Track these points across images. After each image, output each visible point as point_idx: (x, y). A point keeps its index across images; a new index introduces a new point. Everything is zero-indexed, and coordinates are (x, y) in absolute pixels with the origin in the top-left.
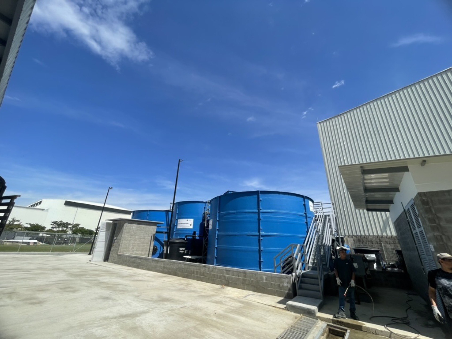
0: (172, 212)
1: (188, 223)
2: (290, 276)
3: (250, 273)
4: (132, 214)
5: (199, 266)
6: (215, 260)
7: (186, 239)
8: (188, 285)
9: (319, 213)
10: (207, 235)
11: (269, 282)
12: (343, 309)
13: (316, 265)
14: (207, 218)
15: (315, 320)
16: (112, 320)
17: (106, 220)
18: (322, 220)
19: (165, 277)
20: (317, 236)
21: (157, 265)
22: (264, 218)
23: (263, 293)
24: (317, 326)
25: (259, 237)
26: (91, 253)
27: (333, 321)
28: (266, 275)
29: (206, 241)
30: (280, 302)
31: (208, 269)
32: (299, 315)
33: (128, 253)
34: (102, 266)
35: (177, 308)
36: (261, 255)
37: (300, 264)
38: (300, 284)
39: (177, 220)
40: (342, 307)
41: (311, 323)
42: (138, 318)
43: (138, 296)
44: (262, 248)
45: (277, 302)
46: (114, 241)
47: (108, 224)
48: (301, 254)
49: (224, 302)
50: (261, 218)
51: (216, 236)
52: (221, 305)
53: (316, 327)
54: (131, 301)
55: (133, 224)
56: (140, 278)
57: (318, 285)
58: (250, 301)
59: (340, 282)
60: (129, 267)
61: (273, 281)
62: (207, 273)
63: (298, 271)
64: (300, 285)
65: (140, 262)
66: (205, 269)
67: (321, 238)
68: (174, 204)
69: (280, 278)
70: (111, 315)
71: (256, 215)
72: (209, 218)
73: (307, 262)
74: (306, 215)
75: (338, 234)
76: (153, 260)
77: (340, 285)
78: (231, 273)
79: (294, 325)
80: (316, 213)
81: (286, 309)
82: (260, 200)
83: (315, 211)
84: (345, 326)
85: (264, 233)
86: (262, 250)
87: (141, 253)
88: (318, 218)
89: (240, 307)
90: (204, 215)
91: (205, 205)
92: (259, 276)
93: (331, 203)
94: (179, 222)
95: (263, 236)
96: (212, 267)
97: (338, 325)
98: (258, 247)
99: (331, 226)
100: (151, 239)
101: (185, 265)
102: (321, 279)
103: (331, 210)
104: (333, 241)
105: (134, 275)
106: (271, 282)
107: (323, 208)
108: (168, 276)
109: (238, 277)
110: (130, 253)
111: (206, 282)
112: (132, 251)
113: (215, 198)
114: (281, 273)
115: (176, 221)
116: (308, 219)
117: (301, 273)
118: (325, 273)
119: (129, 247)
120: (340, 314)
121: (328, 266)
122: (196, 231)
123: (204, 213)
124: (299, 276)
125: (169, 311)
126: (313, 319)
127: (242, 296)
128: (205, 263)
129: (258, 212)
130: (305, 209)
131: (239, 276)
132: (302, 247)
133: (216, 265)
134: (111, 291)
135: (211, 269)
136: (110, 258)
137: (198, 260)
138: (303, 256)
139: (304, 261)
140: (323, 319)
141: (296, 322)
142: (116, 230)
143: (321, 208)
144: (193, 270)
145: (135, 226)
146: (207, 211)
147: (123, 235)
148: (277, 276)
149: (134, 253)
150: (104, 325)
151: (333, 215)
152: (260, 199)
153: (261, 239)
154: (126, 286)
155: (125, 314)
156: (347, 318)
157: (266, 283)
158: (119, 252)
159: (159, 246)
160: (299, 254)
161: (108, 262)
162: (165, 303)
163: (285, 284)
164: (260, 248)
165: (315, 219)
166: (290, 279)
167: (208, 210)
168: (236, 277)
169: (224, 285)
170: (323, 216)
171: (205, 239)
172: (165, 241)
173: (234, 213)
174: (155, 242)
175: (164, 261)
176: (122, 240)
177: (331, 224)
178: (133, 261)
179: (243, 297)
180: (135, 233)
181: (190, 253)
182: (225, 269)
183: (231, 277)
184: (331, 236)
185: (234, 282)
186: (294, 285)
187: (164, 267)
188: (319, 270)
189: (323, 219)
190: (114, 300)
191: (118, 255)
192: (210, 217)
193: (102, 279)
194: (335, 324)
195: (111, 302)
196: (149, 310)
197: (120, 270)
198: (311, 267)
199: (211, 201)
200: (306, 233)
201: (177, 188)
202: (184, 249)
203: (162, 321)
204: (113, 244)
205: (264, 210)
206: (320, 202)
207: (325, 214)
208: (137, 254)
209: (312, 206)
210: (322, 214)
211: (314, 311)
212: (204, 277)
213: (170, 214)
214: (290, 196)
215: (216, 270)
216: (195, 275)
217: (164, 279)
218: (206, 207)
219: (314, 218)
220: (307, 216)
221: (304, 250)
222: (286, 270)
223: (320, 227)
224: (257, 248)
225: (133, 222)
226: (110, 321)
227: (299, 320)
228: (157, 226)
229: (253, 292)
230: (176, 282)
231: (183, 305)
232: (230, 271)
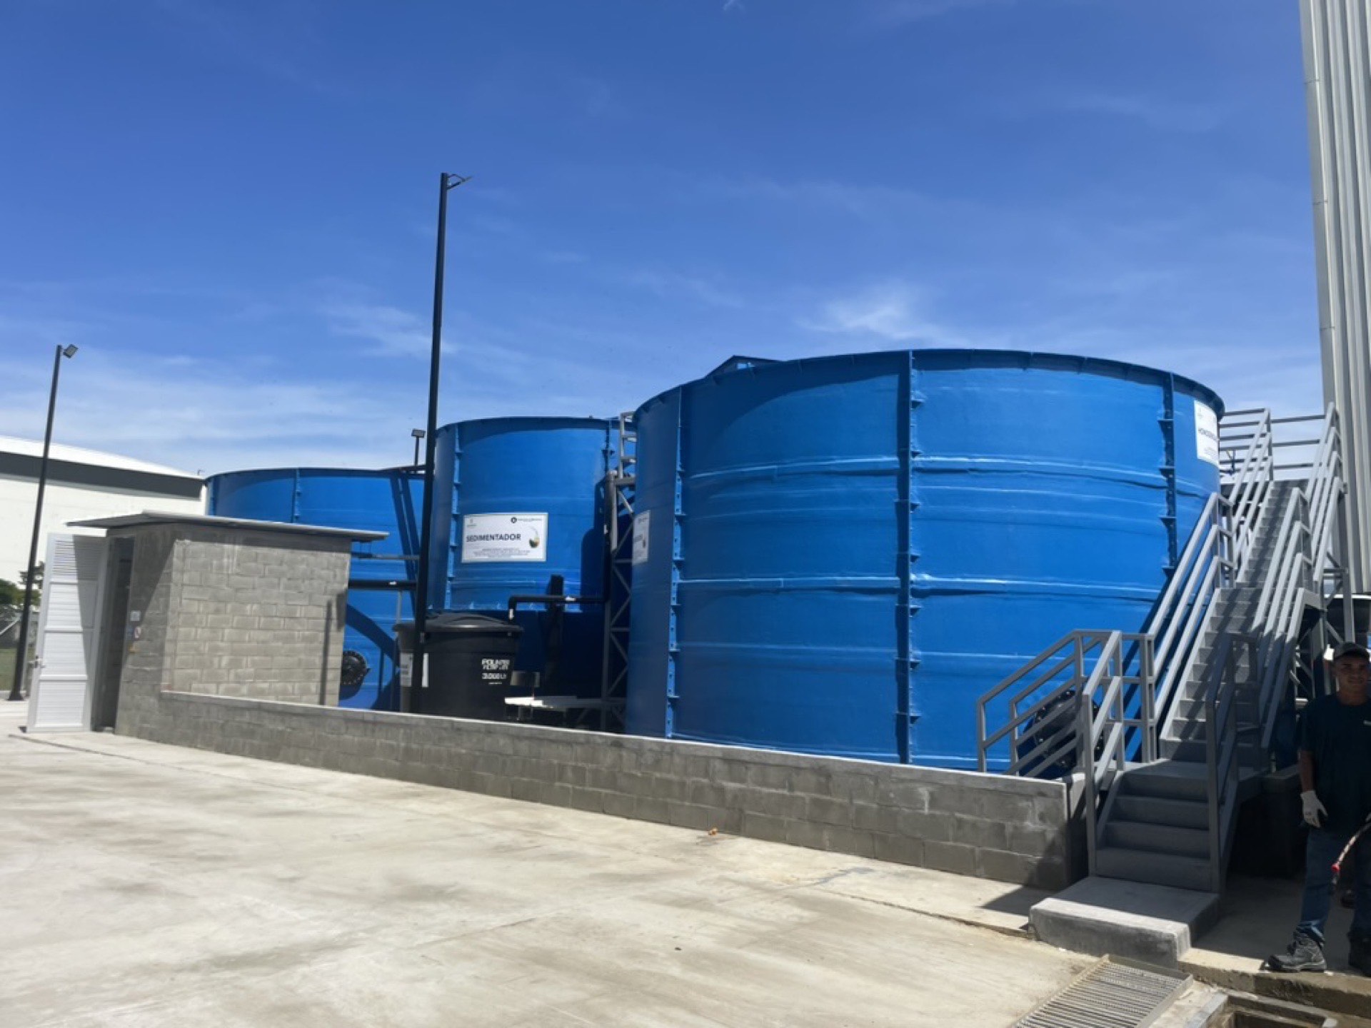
0: (429, 478)
1: (518, 537)
2: (1062, 787)
3: (849, 773)
4: (204, 490)
5: (588, 741)
6: (670, 714)
7: (511, 616)
8: (536, 828)
9: (1250, 470)
10: (626, 595)
11: (947, 814)
12: (1315, 930)
13: (1201, 736)
14: (621, 507)
15: (1169, 979)
16: (181, 977)
17: (70, 524)
18: (1258, 509)
19: (417, 795)
20: (1222, 592)
21: (373, 740)
22: (930, 497)
23: (917, 865)
24: (1177, 1003)
25: (904, 600)
26: (23, 692)
27: (1260, 984)
28: (932, 783)
29: (616, 625)
30: (997, 905)
31: (634, 756)
32: (1093, 959)
33: (213, 687)
34: (88, 751)
35: (489, 928)
36: (911, 685)
37: (1117, 730)
38: (1111, 824)
39: (459, 519)
40: (1314, 923)
41: (1152, 990)
42: (303, 969)
43: (292, 880)
44: (914, 654)
45: (982, 903)
46: (128, 629)
47: (82, 544)
48: (1124, 682)
49: (721, 901)
50: (917, 502)
51: (674, 595)
52: (704, 916)
53: (1172, 1009)
54: (257, 900)
55: (222, 540)
56: (291, 804)
57: (1206, 829)
58: (849, 899)
59: (1320, 812)
60: (228, 753)
61: (970, 812)
62: (633, 776)
63: (1103, 766)
64: (1107, 828)
65: (280, 728)
66: (621, 757)
67: (1243, 602)
68: (433, 433)
69: (1007, 794)
70: (171, 957)
71: (889, 488)
72: (630, 508)
73: (1152, 722)
74: (1171, 482)
75: (1342, 584)
76: (349, 720)
77: (1318, 825)
78: (753, 771)
79: (1064, 1001)
80: (1230, 472)
81: (1028, 932)
82: (916, 404)
83: (1222, 463)
84: (1316, 1005)
85: (927, 577)
86: (914, 665)
87: (279, 686)
88: (1239, 497)
89: (801, 924)
90: (602, 490)
91: (607, 440)
92: (893, 787)
93: (1323, 417)
94: (467, 532)
95: (921, 594)
96: (656, 748)
97: (1285, 999)
98: (894, 651)
99: (1305, 537)
100: (329, 618)
101: (517, 737)
102: (1221, 802)
103: (1319, 455)
104: (1310, 616)
105: (257, 787)
106: (958, 815)
107: (1270, 446)
108: (432, 794)
109: (786, 792)
110: (222, 687)
111: (628, 818)
112: (232, 677)
113: (663, 397)
114: (1013, 774)
115: (453, 525)
116: (1182, 505)
117: (1119, 773)
118: (1247, 773)
119: (216, 660)
120: (1297, 952)
121: (1265, 743)
122: (563, 576)
123: (604, 483)
124: (1104, 788)
125: (449, 939)
126: (1161, 978)
127: (810, 875)
128: (617, 727)
129: (897, 466)
130: (1170, 449)
131: (791, 788)
132: (1134, 650)
133: (673, 738)
134: (153, 861)
135: (649, 758)
136: (120, 714)
137: (582, 716)
138: (1138, 691)
139: (1138, 716)
140: (1207, 976)
141: (1075, 989)
142: (134, 577)
143: (1264, 441)
144: (556, 762)
145: (231, 552)
146: (617, 469)
147: (173, 602)
148: (991, 787)
149: (244, 689)
150: (146, 997)
151: (1325, 480)
152: (913, 398)
153: (914, 611)
154: (224, 835)
155: (238, 953)
156: (1329, 969)
157: (932, 816)
158: (163, 683)
159: (371, 655)
160: (1116, 682)
161: (114, 732)
162: (430, 907)
163: (1031, 825)
164: (903, 651)
165: (1220, 502)
166: (1057, 801)
167: (626, 464)
168: (780, 791)
169: (715, 830)
170: (1271, 487)
171: (612, 616)
172: (400, 628)
173: (767, 478)
174: (347, 633)
175: (403, 721)
176: (173, 627)
177: (1309, 531)
178: (245, 726)
179: (812, 879)
180: (237, 590)
181: (537, 685)
182: (720, 755)
183: (753, 792)
184: (1301, 591)
185: (769, 816)
186: (1075, 826)
187: (407, 751)
188: (1218, 761)
189: (1263, 505)
190: (174, 894)
191: (161, 697)
192: (637, 501)
193: (99, 808)
194: (1269, 994)
195: (161, 906)
196: (353, 936)
197: (180, 769)
198: (1173, 743)
199: (637, 415)
200: (1165, 579)
201: (444, 347)
202: (505, 663)
203: (423, 980)
204: (130, 645)
205: (932, 458)
206: (1261, 411)
207: (1280, 476)
208: (261, 693)
209: (1214, 430)
210: (1261, 477)
211: (1170, 941)
212: (614, 795)
213: (417, 488)
214: (1085, 377)
215: (677, 760)
216: (570, 786)
217: (414, 804)
218: (612, 447)
219: (1214, 496)
220: (1177, 487)
221: (1143, 663)
222: (1040, 759)
223: (1245, 546)
224: (889, 655)
225: (219, 532)
226: (172, 979)
227: (1091, 979)
228: (354, 554)
229: (865, 860)
230: (474, 819)
231: (518, 916)
232: (744, 762)
